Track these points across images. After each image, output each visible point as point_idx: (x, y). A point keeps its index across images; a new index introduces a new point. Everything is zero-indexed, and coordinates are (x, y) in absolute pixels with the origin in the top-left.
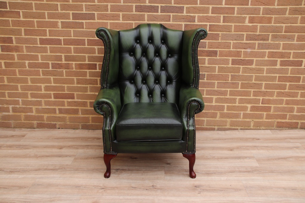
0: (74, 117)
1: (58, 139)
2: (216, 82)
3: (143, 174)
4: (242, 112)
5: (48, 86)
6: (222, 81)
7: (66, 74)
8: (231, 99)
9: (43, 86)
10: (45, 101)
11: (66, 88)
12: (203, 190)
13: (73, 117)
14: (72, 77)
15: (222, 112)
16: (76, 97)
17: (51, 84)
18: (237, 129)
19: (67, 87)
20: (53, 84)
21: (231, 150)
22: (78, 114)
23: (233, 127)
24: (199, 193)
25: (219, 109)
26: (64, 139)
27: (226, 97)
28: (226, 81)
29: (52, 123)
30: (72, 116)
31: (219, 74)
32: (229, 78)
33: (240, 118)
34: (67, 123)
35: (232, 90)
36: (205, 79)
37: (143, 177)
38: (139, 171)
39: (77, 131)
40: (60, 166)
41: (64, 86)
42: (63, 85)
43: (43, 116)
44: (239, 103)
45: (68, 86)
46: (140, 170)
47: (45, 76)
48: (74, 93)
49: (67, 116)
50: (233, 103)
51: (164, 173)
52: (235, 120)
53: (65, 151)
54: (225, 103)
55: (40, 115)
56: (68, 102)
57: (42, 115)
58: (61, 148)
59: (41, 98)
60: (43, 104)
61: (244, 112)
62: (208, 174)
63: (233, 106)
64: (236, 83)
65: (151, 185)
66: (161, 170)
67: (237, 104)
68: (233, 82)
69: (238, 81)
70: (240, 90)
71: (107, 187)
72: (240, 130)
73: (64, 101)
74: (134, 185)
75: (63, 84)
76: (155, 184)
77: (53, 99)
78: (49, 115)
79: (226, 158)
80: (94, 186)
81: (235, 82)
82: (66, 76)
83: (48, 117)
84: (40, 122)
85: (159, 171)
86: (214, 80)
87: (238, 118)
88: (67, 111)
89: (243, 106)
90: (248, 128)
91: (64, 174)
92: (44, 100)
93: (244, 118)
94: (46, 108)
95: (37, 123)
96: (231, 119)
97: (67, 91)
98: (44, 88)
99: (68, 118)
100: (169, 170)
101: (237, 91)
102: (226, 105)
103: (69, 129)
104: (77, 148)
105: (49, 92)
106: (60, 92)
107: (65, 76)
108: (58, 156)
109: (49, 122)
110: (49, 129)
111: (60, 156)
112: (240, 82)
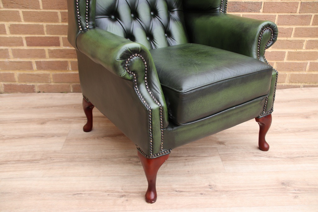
0: (61, 74)
1: (38, 108)
2: (277, 15)
3: (187, 163)
4: (309, 62)
5: (15, 25)
6: (286, 14)
7: (43, 4)
8: (296, 42)
9: (7, 24)
10: (14, 51)
11: (45, 29)
12: (299, 190)
13: (59, 74)
14: (54, 9)
15: (280, 62)
16: (62, 43)
17: (21, 21)
18: (299, 87)
19: (47, 26)
20: (23, 23)
21: (307, 117)
22: (66, 69)
23: (293, 84)
24: (296, 197)
25: (277, 57)
26: (47, 107)
27: (289, 39)
28: (292, 14)
29: (28, 84)
30: (58, 72)
31: (283, 3)
32: (297, 8)
33: (305, 70)
34: (50, 84)
35: (298, 28)
36: (261, 10)
37: (188, 168)
38: (179, 159)
39: (68, 95)
40: (43, 154)
41: (42, 26)
42: (41, 24)
43: (13, 74)
44: (307, 48)
45: (49, 25)
46: (179, 155)
47: (8, 8)
48: (59, 36)
49: (51, 73)
50: (298, 49)
51: (220, 160)
52: (297, 73)
53: (49, 128)
54: (286, 49)
55: (7, 72)
56: (51, 52)
57: (11, 72)
58: (43, 122)
59: (7, 46)
60: (11, 54)
61: (312, 61)
62: (292, 158)
63: (298, 53)
64: (307, 15)
65: (207, 184)
66: (214, 155)
67: (304, 50)
68: (303, 14)
69: (311, 13)
70: (311, 28)
71: (130, 193)
72: (303, 88)
73: (43, 50)
74: (177, 186)
75: (39, 22)
76: (212, 183)
77: (25, 47)
78: (22, 72)
79: (306, 130)
80: (106, 192)
81: (305, 14)
82: (44, 8)
83: (20, 75)
84: (9, 83)
85: (211, 156)
86: (274, 12)
87: (302, 70)
88: (50, 66)
89: (313, 52)
90: (314, 84)
91: (50, 169)
92: (12, 49)
93: (310, 70)
94: (16, 62)
95: (4, 85)
96: (292, 73)
97: (47, 34)
98: (10, 28)
99: (51, 76)
100: (227, 154)
101: (306, 29)
102: (287, 51)
103: (54, 92)
104: (70, 122)
105: (18, 36)
106: (37, 36)
107: (41, 7)
108: (40, 136)
109: (23, 84)
110: (24, 94)
111: (42, 136)
112: (313, 15)
